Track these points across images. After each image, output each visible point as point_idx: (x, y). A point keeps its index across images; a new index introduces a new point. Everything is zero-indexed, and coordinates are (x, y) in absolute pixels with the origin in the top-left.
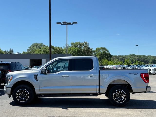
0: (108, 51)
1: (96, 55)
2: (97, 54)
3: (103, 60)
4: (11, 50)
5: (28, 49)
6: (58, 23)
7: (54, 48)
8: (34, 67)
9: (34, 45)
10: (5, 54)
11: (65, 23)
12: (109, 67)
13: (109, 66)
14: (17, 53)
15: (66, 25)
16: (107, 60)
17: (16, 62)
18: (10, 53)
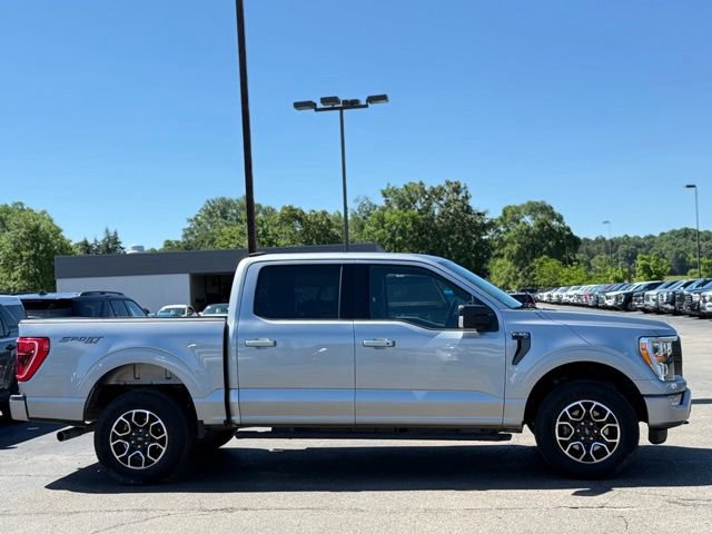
0: (560, 219)
1: (501, 239)
2: (506, 237)
3: (535, 263)
4: (109, 237)
5: (188, 225)
6: (298, 105)
7: (300, 220)
8: (209, 307)
9: (213, 208)
10: (80, 257)
11: (331, 103)
12: (564, 294)
13: (565, 291)
14: (134, 248)
15: (338, 112)
16: (554, 263)
17: (103, 293)
18: (109, 250)
